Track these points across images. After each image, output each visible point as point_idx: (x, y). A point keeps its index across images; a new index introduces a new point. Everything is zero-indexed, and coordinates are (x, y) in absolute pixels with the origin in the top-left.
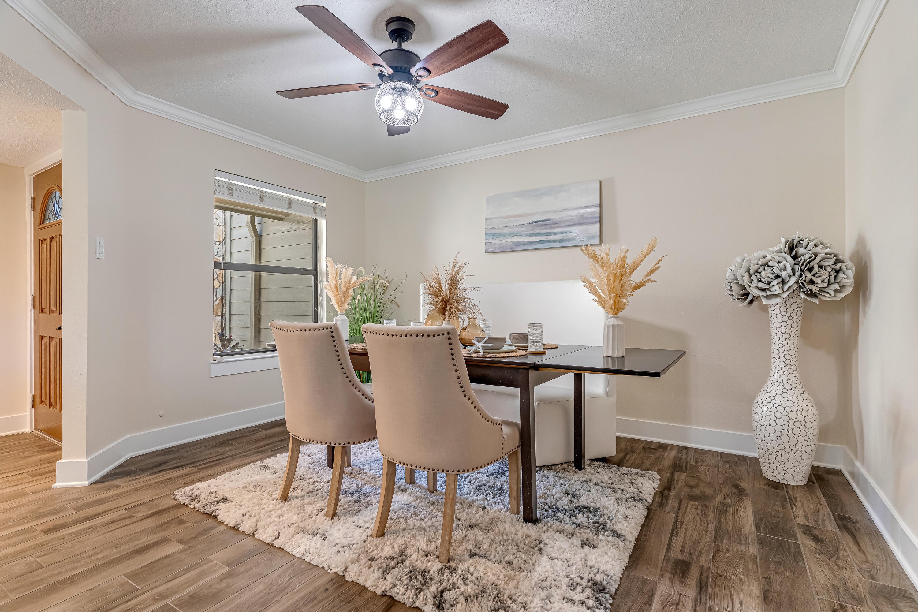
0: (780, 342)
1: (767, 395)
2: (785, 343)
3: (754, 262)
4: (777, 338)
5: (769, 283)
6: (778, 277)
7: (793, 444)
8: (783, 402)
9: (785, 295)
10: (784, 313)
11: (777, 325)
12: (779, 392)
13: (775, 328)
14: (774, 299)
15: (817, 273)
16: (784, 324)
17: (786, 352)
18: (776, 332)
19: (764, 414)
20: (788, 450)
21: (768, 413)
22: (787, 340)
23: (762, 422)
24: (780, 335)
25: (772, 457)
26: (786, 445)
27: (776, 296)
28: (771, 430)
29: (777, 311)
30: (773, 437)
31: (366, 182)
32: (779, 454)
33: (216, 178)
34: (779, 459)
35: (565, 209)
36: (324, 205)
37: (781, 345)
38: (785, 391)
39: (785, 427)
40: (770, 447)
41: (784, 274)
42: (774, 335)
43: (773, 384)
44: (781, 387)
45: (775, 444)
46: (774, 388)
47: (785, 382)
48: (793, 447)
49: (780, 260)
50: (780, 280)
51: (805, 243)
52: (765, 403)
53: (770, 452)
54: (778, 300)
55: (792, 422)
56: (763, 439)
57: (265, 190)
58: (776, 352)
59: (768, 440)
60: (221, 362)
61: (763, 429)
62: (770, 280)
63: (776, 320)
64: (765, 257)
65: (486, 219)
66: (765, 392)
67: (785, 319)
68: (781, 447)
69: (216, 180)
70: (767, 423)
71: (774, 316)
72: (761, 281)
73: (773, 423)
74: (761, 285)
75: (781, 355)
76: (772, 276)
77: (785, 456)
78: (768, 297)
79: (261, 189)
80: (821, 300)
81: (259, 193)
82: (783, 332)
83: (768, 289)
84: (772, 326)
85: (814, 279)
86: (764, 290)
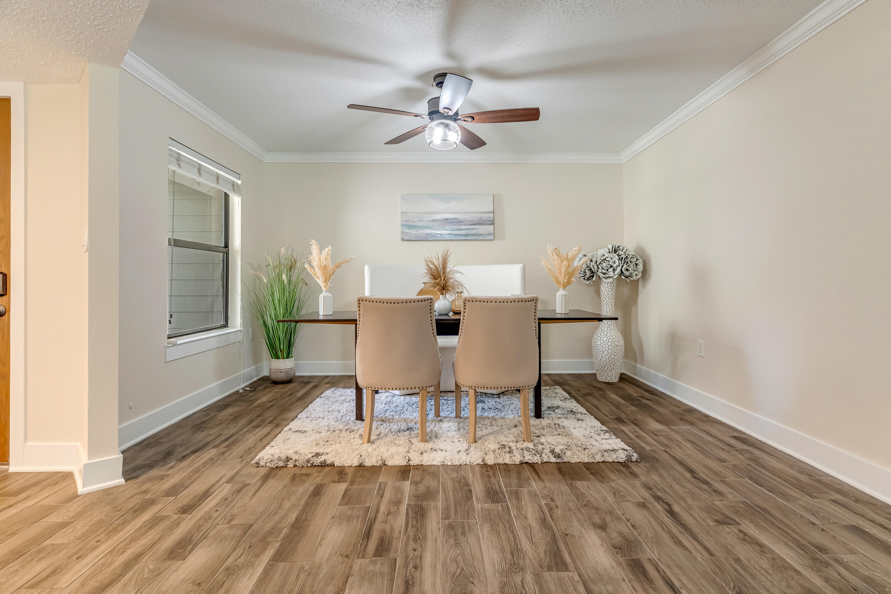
0: (607, 303)
1: (602, 334)
2: (609, 304)
3: (599, 258)
4: (605, 301)
5: (607, 270)
6: (611, 267)
7: (616, 359)
8: (611, 337)
9: (615, 277)
10: (609, 287)
11: (606, 294)
12: (608, 331)
13: (604, 296)
14: (609, 279)
15: (629, 265)
16: (609, 293)
17: (610, 309)
18: (605, 297)
19: (602, 344)
20: (614, 363)
21: (605, 343)
22: (611, 302)
23: (601, 350)
24: (607, 299)
25: (606, 369)
26: (613, 360)
27: (610, 277)
28: (606, 353)
29: (606, 286)
30: (607, 357)
31: (265, 162)
32: (609, 366)
33: (170, 147)
34: (609, 369)
35: (469, 212)
36: (239, 182)
37: (608, 305)
38: (611, 330)
39: (613, 350)
40: (605, 363)
41: (615, 265)
42: (604, 299)
43: (604, 327)
44: (609, 328)
45: (608, 361)
46: (606, 329)
47: (610, 325)
48: (616, 361)
49: (612, 257)
50: (613, 268)
51: (621, 248)
52: (602, 338)
53: (605, 365)
54: (611, 280)
55: (616, 347)
56: (601, 359)
57: (202, 163)
58: (605, 309)
59: (604, 359)
60: (175, 345)
61: (601, 353)
62: (608, 269)
63: (605, 291)
64: (604, 255)
65: (402, 213)
66: (601, 332)
67: (610, 290)
68: (611, 362)
69: (170, 150)
70: (604, 349)
71: (604, 288)
72: (603, 269)
73: (607, 349)
74: (604, 271)
75: (608, 310)
76: (609, 266)
77: (612, 366)
78: (606, 278)
79: (199, 162)
80: (630, 280)
81: (198, 166)
82: (609, 297)
83: (606, 273)
84: (603, 294)
85: (628, 268)
86: (604, 274)
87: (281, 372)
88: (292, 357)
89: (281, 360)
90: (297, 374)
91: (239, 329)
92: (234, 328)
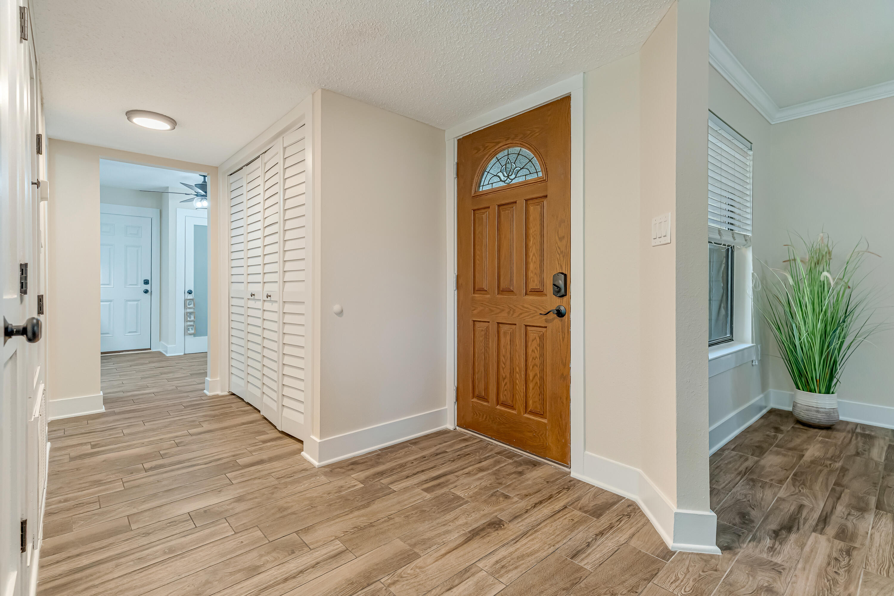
87: (818, 412)
88: (833, 393)
89: (817, 394)
90: (841, 418)
91: (750, 345)
92: (742, 342)
